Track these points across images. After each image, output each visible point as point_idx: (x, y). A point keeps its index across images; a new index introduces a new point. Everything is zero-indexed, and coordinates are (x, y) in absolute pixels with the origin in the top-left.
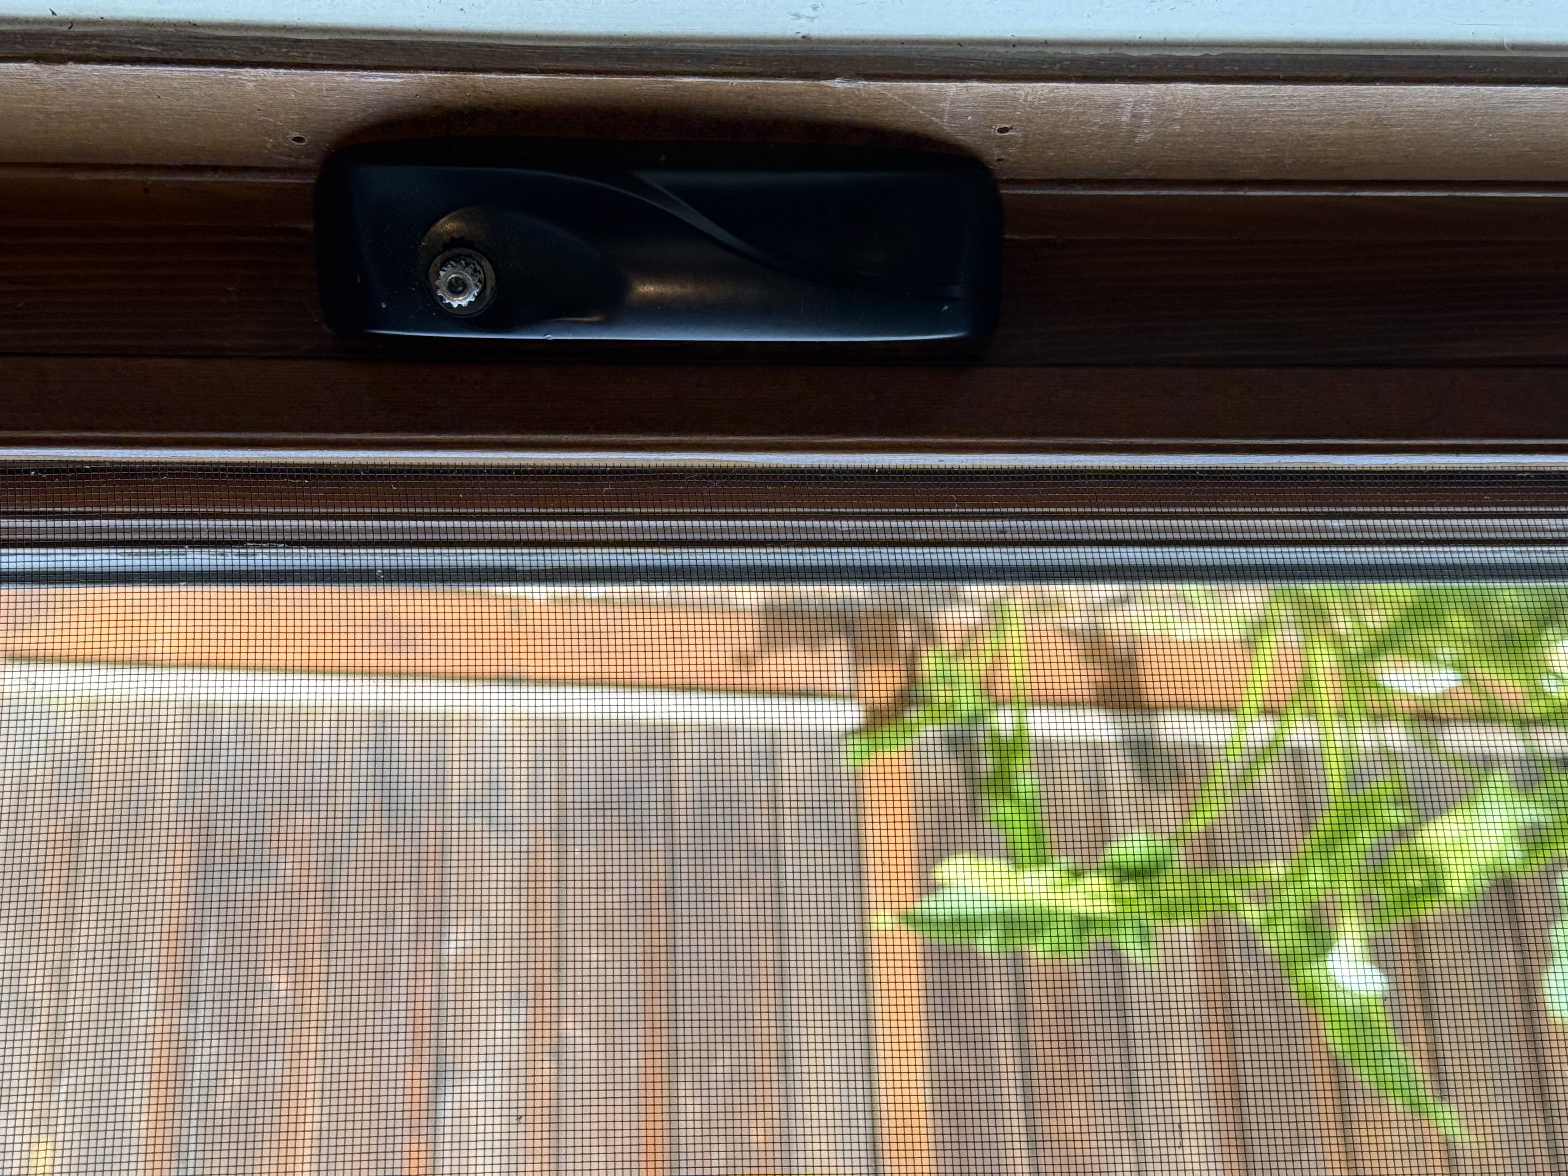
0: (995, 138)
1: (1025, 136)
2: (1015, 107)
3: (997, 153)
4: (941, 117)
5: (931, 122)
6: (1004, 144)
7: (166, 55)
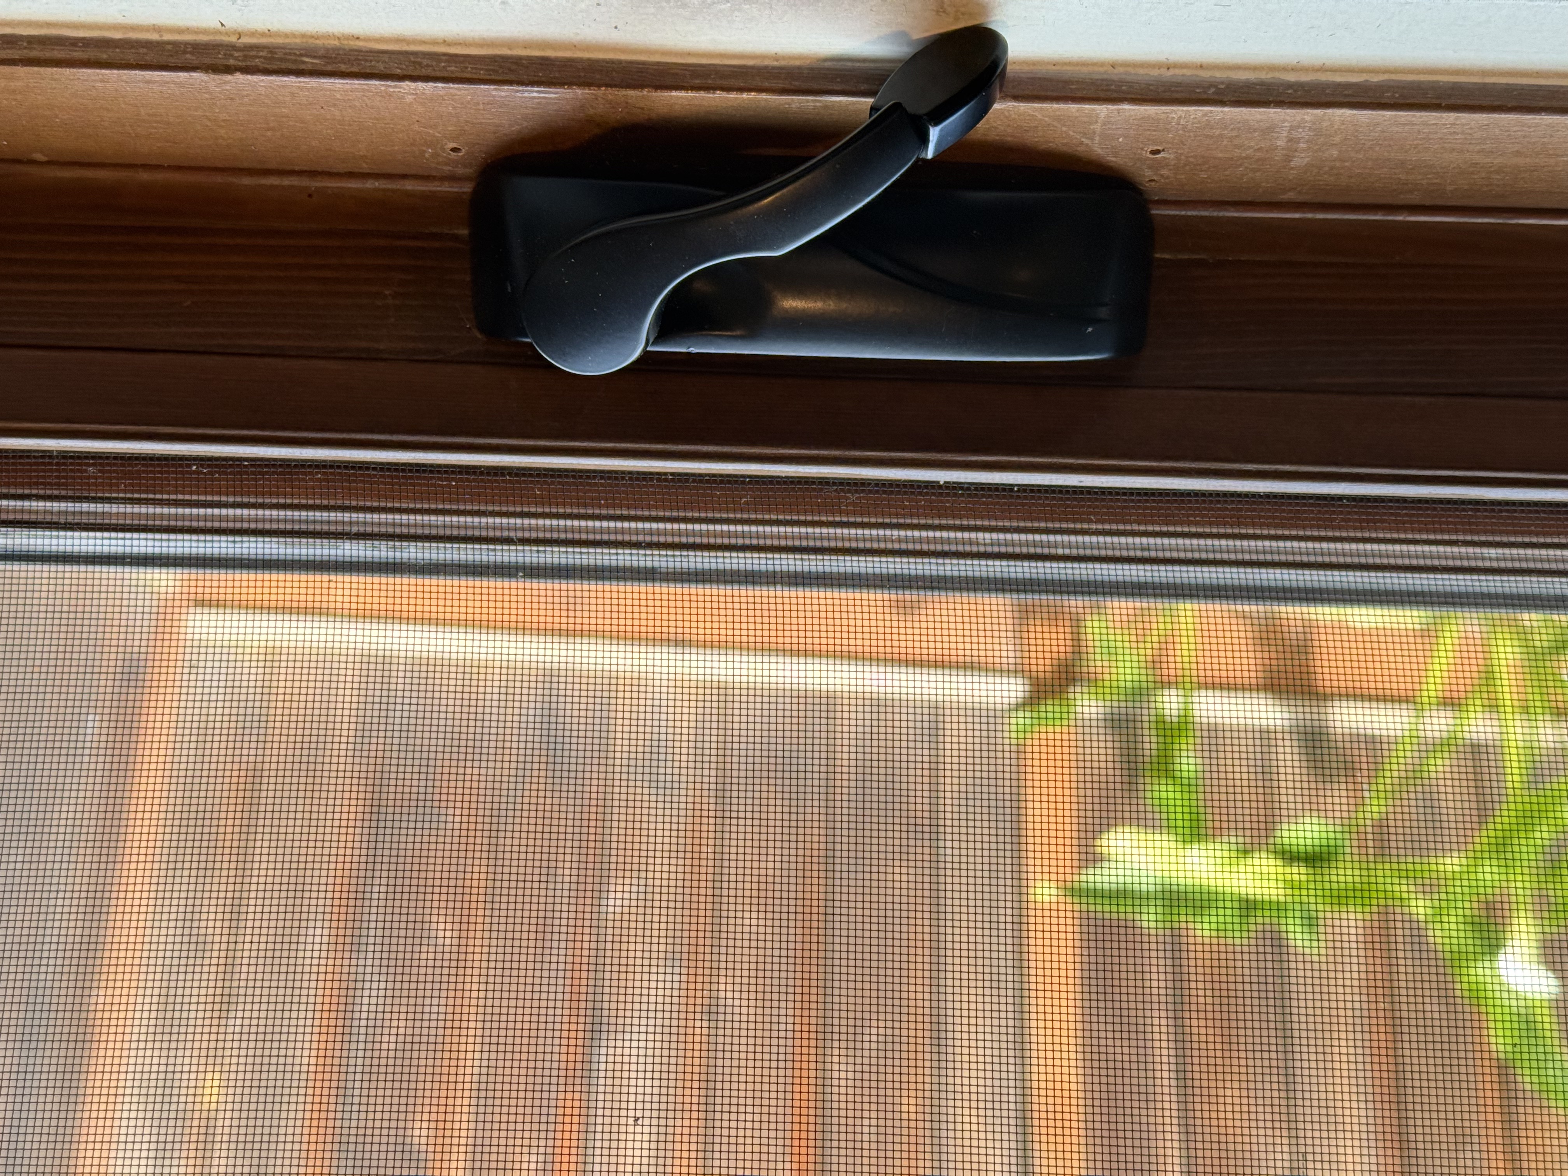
0: (1147, 159)
1: (1178, 159)
2: (1168, 131)
3: (1148, 173)
4: (1092, 139)
5: (1082, 143)
6: (1156, 166)
7: (329, 68)
